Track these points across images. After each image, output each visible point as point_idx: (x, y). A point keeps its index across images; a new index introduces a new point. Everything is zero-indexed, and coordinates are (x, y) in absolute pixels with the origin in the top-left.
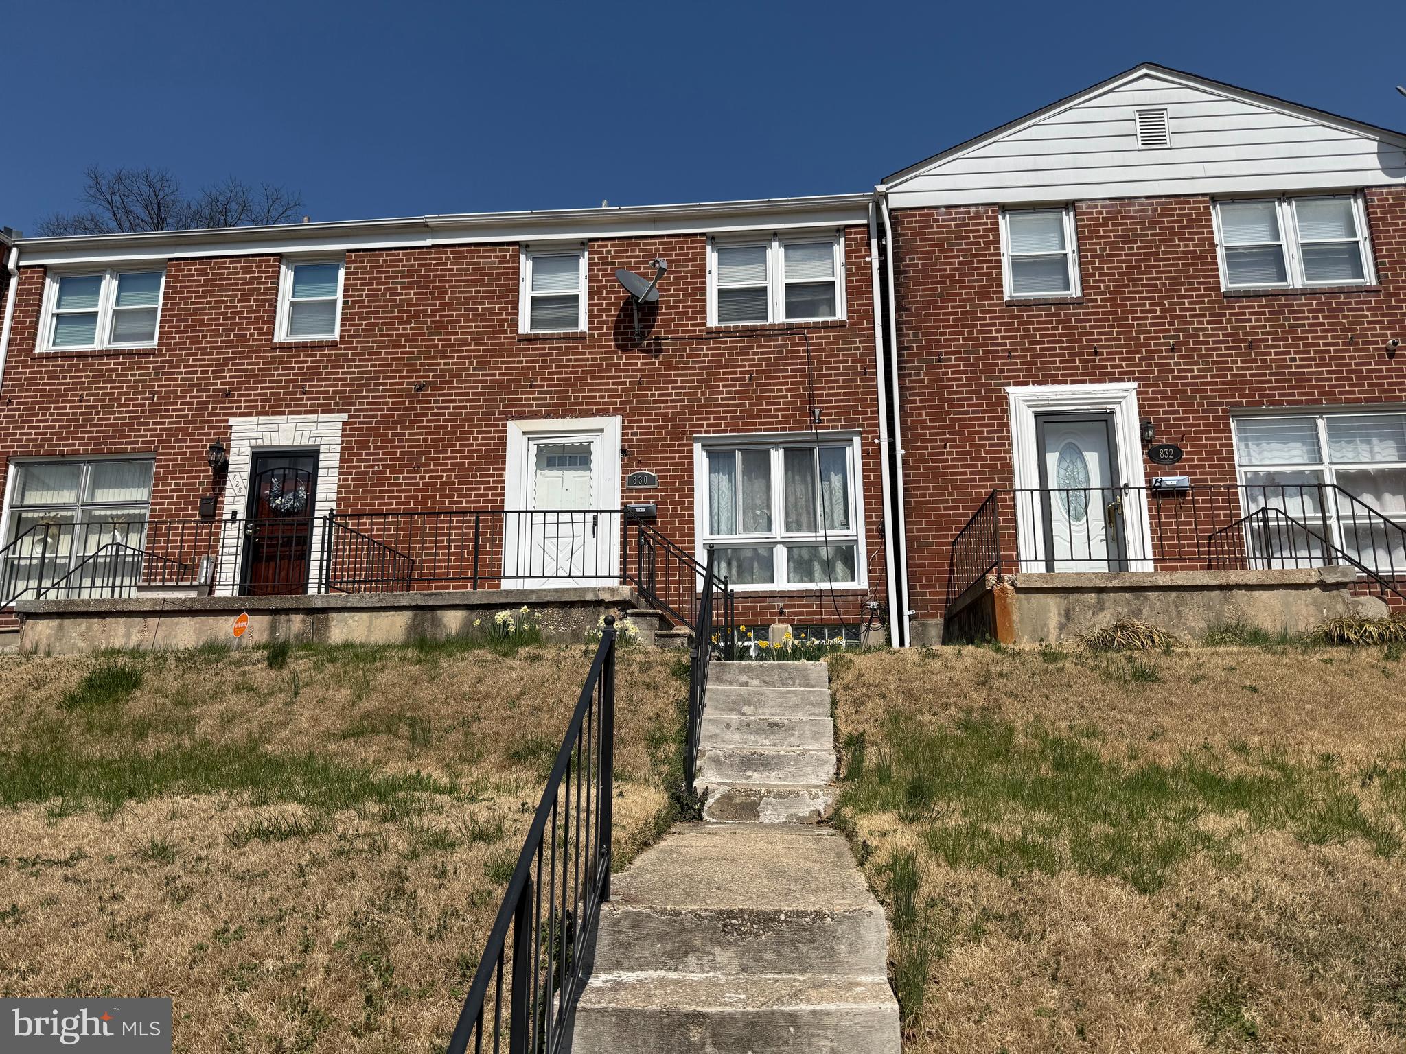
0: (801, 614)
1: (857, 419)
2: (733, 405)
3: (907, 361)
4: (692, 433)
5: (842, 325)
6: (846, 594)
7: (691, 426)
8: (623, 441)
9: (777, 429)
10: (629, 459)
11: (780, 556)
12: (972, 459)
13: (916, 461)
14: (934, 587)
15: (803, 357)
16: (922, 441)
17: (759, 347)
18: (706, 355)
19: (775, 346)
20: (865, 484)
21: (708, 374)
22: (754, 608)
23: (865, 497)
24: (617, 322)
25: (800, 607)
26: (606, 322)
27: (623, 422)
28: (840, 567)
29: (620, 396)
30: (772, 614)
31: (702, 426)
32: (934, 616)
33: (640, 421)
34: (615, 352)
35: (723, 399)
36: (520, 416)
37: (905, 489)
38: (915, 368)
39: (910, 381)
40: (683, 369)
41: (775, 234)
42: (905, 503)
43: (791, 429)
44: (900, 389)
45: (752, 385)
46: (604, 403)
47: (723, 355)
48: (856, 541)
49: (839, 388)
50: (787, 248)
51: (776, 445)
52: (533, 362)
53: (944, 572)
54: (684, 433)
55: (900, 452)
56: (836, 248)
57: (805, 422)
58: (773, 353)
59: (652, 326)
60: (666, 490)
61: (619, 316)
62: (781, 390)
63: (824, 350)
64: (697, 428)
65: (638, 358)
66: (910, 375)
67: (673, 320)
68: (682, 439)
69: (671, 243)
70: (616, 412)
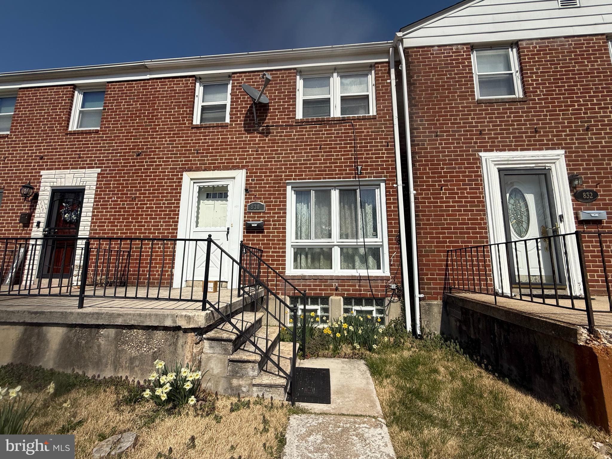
0: (349, 290)
1: (383, 173)
2: (310, 164)
3: (416, 137)
4: (286, 180)
5: (374, 118)
6: (377, 278)
7: (285, 176)
8: (246, 184)
9: (335, 178)
10: (250, 195)
11: (336, 254)
12: (459, 197)
13: (423, 198)
14: (435, 279)
15: (351, 136)
16: (427, 186)
17: (325, 130)
18: (295, 135)
19: (335, 130)
20: (387, 211)
21: (296, 146)
22: (321, 286)
23: (388, 219)
24: (245, 117)
25: (348, 286)
26: (240, 117)
27: (247, 173)
28: (371, 260)
29: (246, 158)
30: (331, 290)
31: (292, 175)
32: (436, 299)
33: (256, 173)
34: (244, 134)
35: (304, 160)
36: (190, 170)
37: (416, 216)
38: (421, 141)
39: (419, 149)
40: (281, 143)
41: (335, 69)
42: (417, 224)
43: (343, 178)
44: (413, 153)
45: (321, 152)
46: (237, 163)
47: (305, 135)
48: (382, 245)
49: (372, 154)
50: (342, 77)
51: (335, 187)
52: (199, 140)
53: (442, 270)
54: (281, 180)
55: (412, 192)
56: (370, 76)
57: (352, 174)
58: (334, 134)
59: (265, 119)
60: (270, 213)
61: (247, 114)
62: (337, 155)
63: (363, 132)
64: (289, 177)
65: (257, 137)
66: (418, 145)
67: (277, 115)
68: (280, 183)
69: (277, 74)
70: (243, 167)
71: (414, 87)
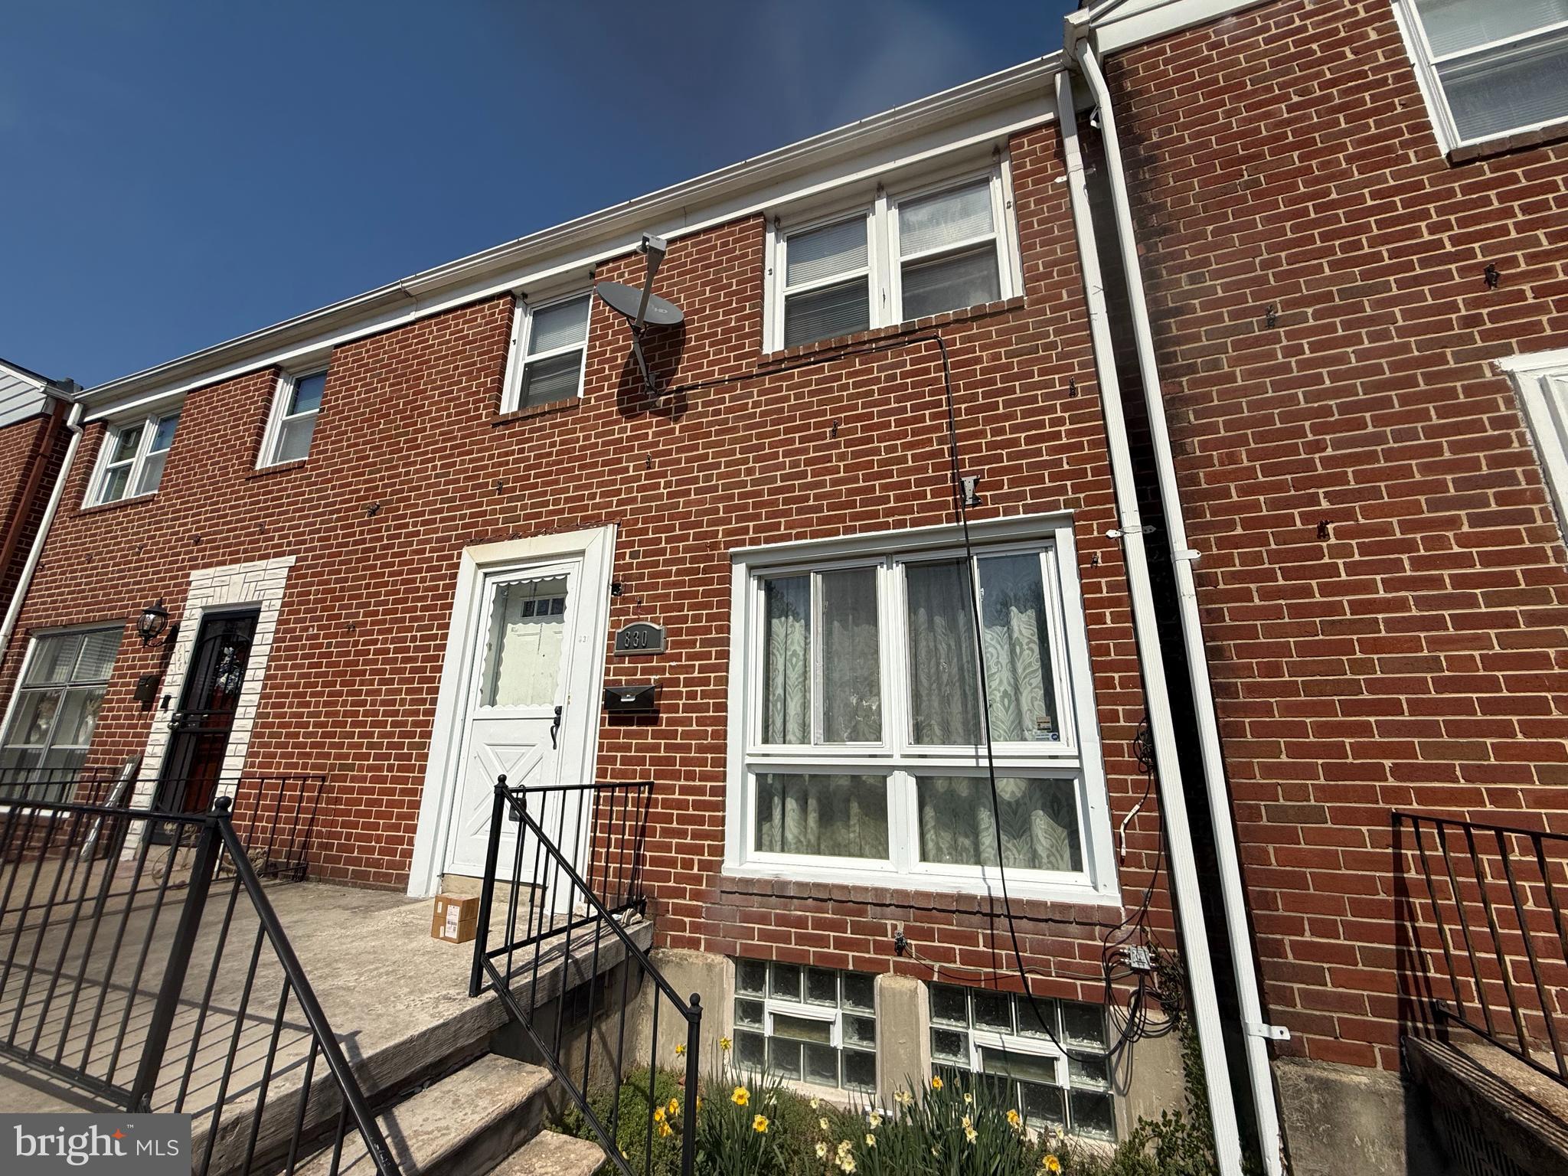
0: (947, 956)
1: (1062, 490)
2: (802, 487)
3: (1178, 341)
4: (728, 545)
5: (1016, 306)
6: (1060, 915)
7: (727, 533)
8: (617, 568)
9: (886, 526)
10: (625, 601)
11: (902, 796)
12: (1417, 564)
13: (1235, 577)
14: (1345, 955)
15: (937, 380)
16: (1246, 524)
17: (849, 375)
18: (756, 405)
19: (880, 369)
20: (1090, 635)
21: (759, 436)
22: (839, 926)
23: (1095, 667)
24: (624, 374)
25: (946, 936)
26: (609, 378)
27: (619, 535)
28: (1041, 823)
29: (618, 492)
30: (880, 948)
31: (746, 530)
32: (1362, 1059)
33: (645, 531)
34: (617, 422)
35: (784, 478)
36: (481, 539)
37: (1211, 653)
38: (1203, 352)
39: (1193, 384)
40: (718, 433)
41: (880, 187)
42: (1216, 690)
43: (915, 523)
44: (1169, 404)
45: (837, 445)
46: (595, 506)
47: (787, 399)
48: (1080, 771)
49: (1015, 429)
50: (902, 207)
51: (889, 557)
52: (507, 454)
53: (1377, 909)
54: (715, 546)
55: (1184, 557)
56: (995, 183)
57: (944, 505)
58: (877, 380)
59: (675, 372)
60: (678, 657)
61: (627, 364)
62: (892, 449)
63: (979, 360)
64: (736, 536)
65: (649, 425)
66: (1191, 369)
67: (707, 355)
68: (711, 558)
69: (709, 240)
70: (610, 518)
71: (1154, 170)
